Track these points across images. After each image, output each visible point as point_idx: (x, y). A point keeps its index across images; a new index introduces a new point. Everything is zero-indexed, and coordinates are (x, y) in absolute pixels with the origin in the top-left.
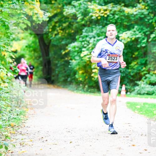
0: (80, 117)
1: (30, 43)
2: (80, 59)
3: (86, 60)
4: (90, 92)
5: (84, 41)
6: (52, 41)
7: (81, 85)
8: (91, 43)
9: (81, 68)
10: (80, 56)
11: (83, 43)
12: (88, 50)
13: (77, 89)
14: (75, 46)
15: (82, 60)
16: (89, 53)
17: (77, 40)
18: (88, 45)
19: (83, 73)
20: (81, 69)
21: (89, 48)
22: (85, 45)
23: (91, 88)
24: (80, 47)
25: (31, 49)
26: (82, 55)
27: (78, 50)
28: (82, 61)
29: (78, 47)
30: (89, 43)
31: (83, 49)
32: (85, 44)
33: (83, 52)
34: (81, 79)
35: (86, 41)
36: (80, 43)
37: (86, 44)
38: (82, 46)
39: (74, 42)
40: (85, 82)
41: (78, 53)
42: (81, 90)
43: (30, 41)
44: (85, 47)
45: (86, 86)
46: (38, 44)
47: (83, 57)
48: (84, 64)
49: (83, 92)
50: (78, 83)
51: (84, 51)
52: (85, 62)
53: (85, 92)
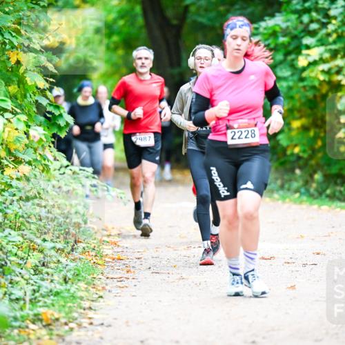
0: (293, 287)
1: (113, 16)
2: (296, 78)
3: (316, 78)
4: (332, 197)
5: (308, 11)
6: (193, 9)
7: (298, 172)
8: (335, 18)
9: (299, 111)
10: (293, 66)
11: (306, 19)
12: (322, 43)
13: (282, 187)
14: (277, 29)
15: (302, 80)
16: (327, 55)
17: (284, 6)
18: (324, 25)
19: (305, 129)
20: (296, 114)
21: (329, 35)
22: (314, 26)
23: (336, 184)
24: (296, 33)
25: (115, 38)
26: (302, 62)
27: (289, 44)
28: (301, 84)
29: (285, 32)
30: (327, 16)
31: (307, 41)
32: (312, 21)
33: (305, 52)
34: (297, 150)
35: (317, 10)
36: (294, 17)
37: (318, 21)
38: (301, 27)
39: (272, 16)
40: (313, 162)
41: (287, 54)
42: (297, 191)
43: (109, 12)
44: (313, 34)
45: (318, 176)
46: (140, 21)
47: (304, 69)
48: (310, 94)
49: (305, 198)
50: (288, 166)
51: (308, 47)
52: (314, 87)
53: (311, 196)
